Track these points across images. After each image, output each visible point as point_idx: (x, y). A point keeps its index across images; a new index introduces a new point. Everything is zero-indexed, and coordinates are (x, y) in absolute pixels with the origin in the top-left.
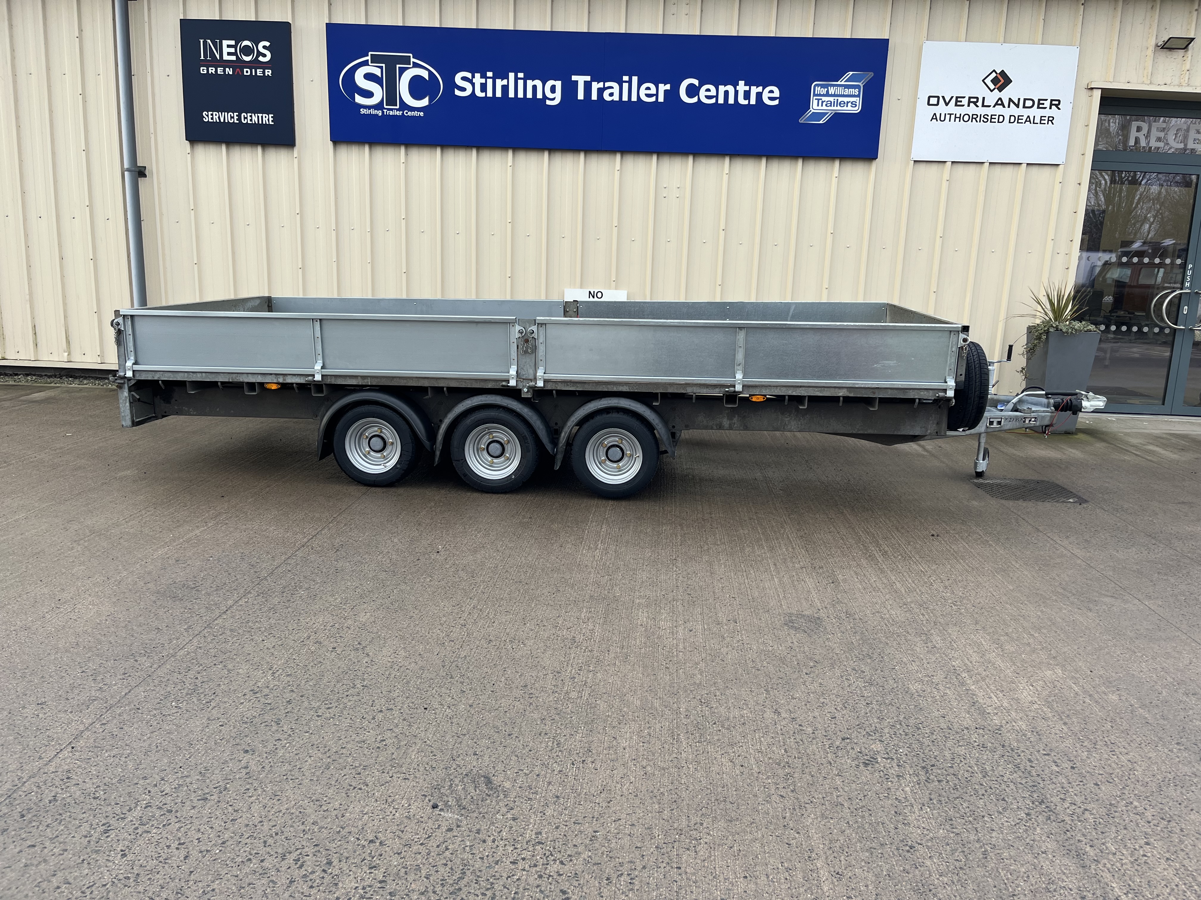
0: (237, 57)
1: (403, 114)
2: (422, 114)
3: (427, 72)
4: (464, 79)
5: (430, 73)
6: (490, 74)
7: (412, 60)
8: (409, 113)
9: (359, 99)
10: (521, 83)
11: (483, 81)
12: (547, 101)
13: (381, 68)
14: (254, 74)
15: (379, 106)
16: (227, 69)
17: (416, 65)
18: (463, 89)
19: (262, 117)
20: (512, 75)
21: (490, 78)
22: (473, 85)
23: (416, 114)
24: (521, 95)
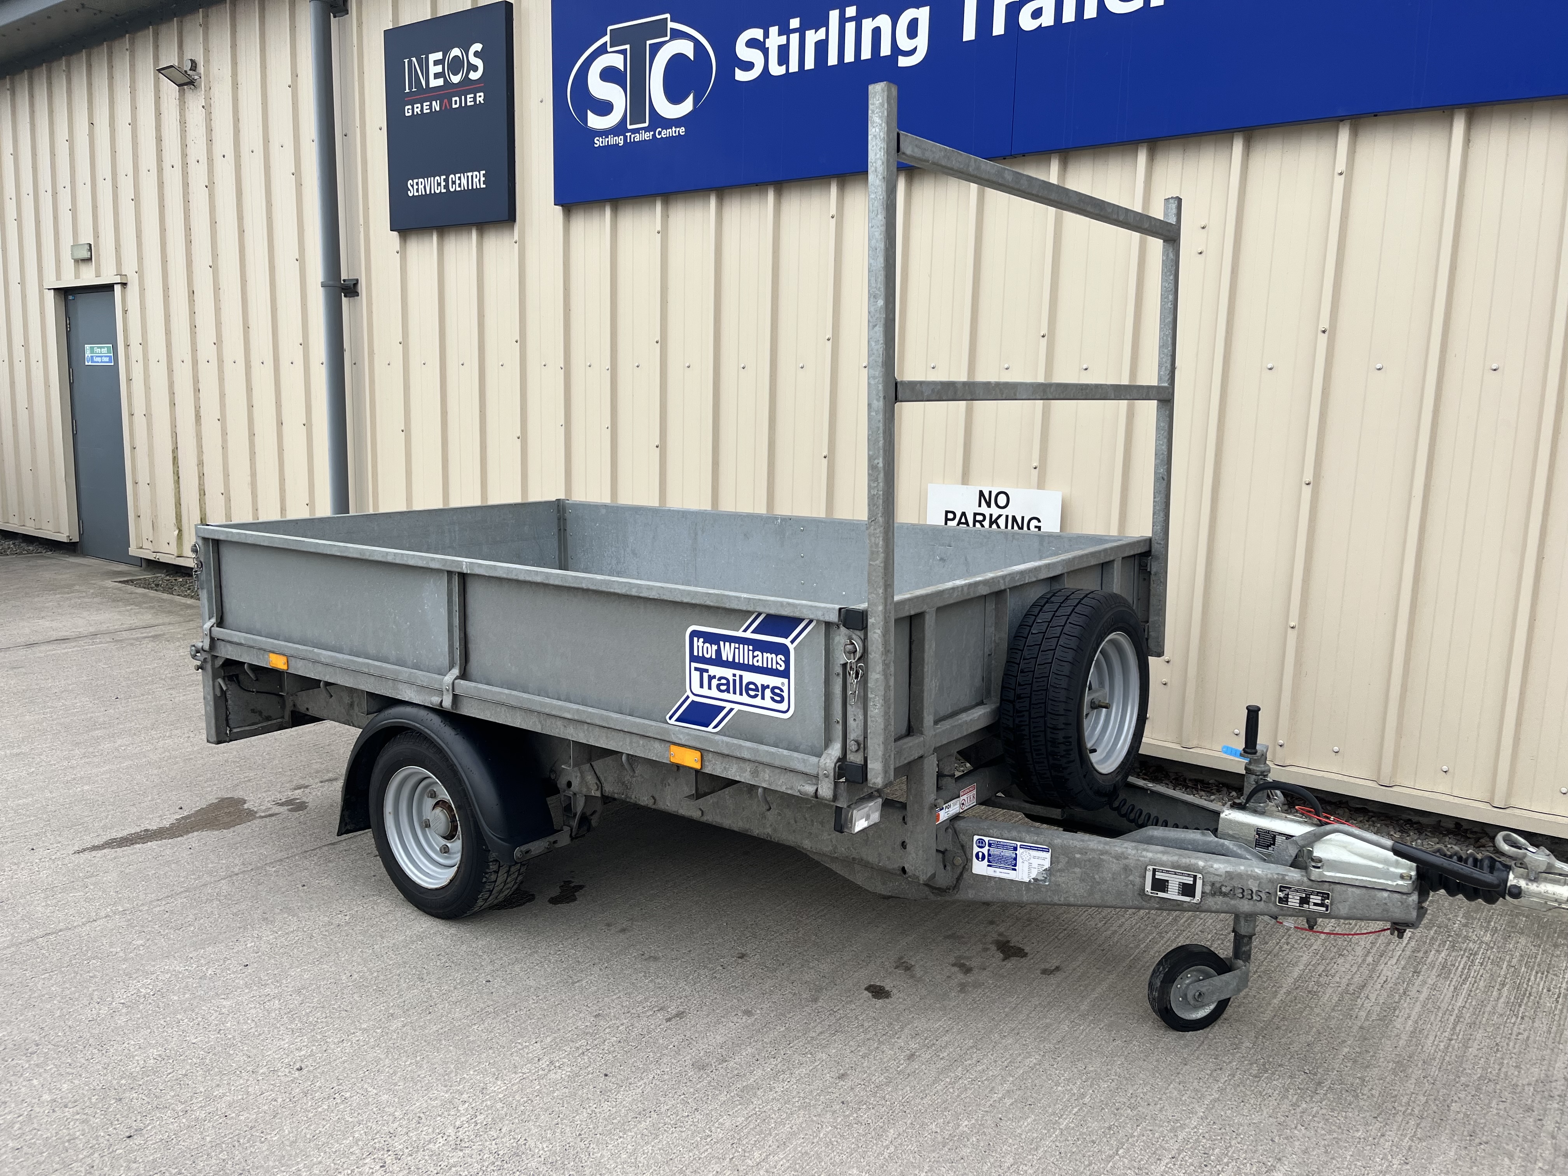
0: (445, 80)
1: (654, 135)
2: (682, 130)
3: (691, 45)
4: (752, 43)
5: (698, 45)
6: (795, 23)
7: (671, 25)
8: (665, 133)
9: (595, 121)
10: (850, 27)
11: (783, 40)
12: (900, 58)
13: (623, 52)
14: (463, 105)
15: (619, 129)
16: (434, 103)
17: (677, 35)
18: (748, 66)
19: (472, 176)
20: (834, 16)
21: (794, 31)
22: (765, 52)
23: (673, 132)
24: (849, 57)
